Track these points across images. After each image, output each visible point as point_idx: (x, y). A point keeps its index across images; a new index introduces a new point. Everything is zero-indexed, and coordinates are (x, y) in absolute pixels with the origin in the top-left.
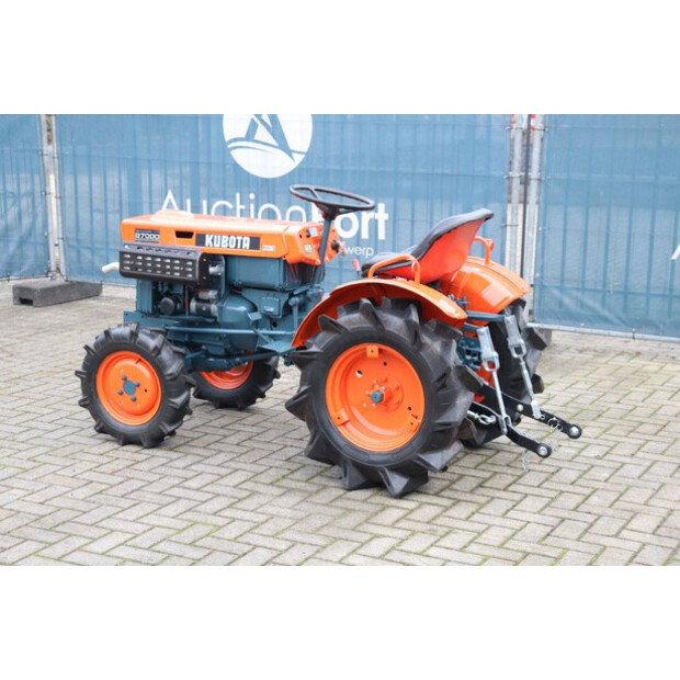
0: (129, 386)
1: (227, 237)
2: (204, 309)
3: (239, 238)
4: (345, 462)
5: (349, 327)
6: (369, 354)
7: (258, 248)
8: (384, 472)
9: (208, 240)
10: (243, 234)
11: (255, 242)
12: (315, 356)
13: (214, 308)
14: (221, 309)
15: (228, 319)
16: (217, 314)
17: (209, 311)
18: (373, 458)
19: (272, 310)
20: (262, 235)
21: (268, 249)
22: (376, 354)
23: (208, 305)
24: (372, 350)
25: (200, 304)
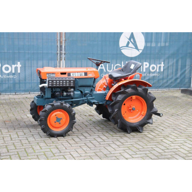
0: (58, 120)
1: (77, 73)
2: (69, 94)
3: (81, 73)
4: (128, 127)
5: (129, 92)
6: (133, 98)
7: (87, 75)
8: (138, 127)
9: (71, 74)
10: (82, 72)
11: (86, 74)
12: (120, 101)
13: (72, 93)
14: (74, 93)
15: (76, 96)
16: (73, 95)
17: (70, 95)
18: (135, 124)
19: (88, 92)
20: (88, 72)
21: (90, 75)
22: (135, 98)
23: (70, 93)
24: (134, 97)
25: (67, 93)
